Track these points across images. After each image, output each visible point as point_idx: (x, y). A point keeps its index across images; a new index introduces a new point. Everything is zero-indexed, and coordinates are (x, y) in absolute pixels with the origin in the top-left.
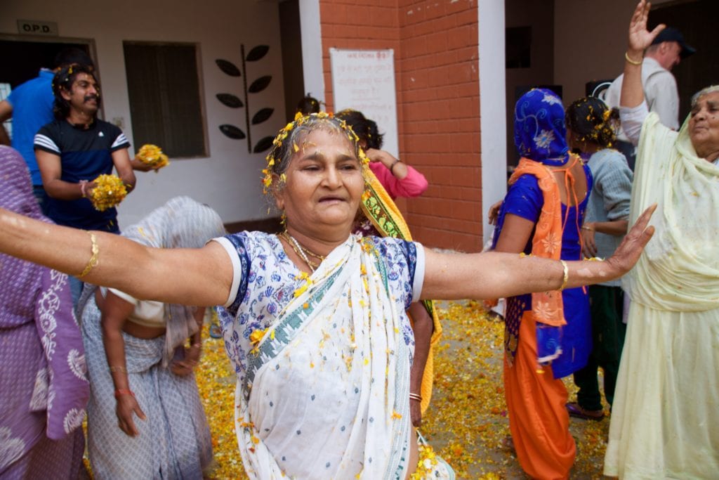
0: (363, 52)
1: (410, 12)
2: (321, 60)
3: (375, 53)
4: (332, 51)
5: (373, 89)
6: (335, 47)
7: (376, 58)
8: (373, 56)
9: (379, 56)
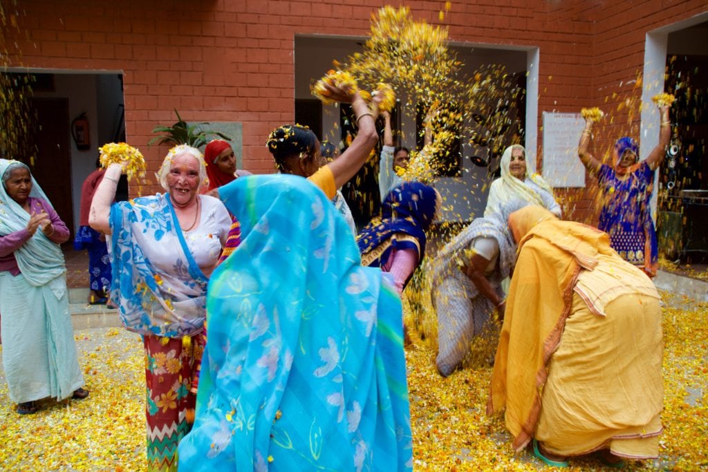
0: (565, 114)
1: (600, 89)
2: (536, 118)
3: (573, 115)
4: (544, 113)
5: (571, 138)
6: (547, 111)
7: (574, 118)
8: (572, 117)
9: (576, 117)
